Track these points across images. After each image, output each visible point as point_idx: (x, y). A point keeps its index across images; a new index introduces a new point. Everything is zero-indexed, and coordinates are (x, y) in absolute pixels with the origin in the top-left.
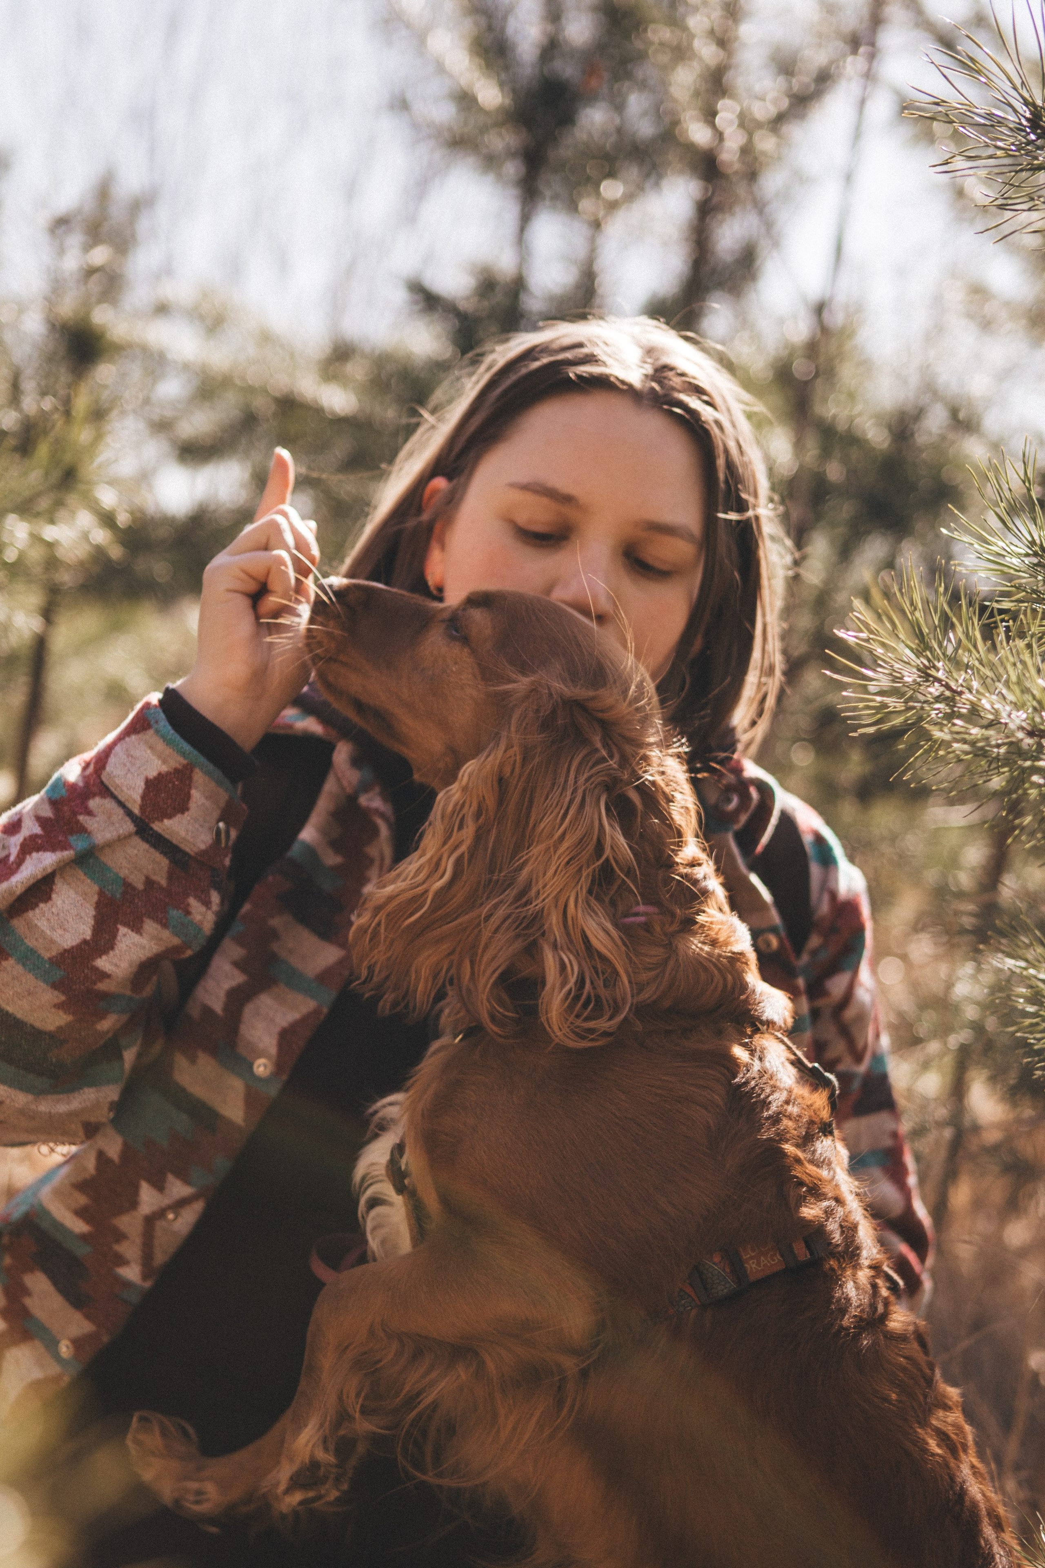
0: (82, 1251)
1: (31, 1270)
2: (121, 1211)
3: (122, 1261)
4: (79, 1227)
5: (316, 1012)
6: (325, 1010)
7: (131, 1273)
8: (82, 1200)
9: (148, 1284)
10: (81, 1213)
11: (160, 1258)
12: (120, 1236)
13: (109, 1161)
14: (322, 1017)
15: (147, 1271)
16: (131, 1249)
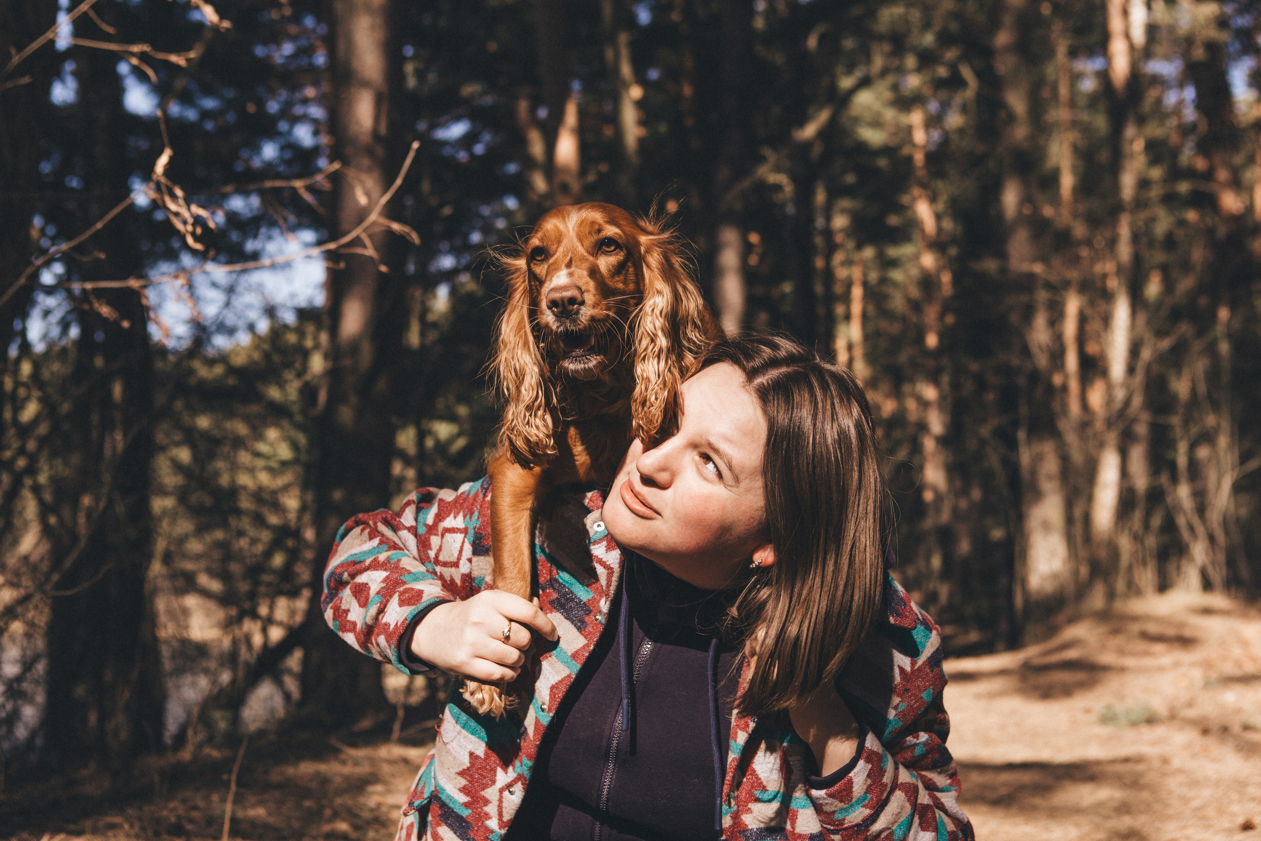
0: (465, 813)
1: (440, 825)
2: (485, 787)
3: (487, 816)
4: (463, 798)
5: (569, 676)
6: (574, 676)
7: (493, 824)
8: (463, 782)
9: (503, 832)
10: (464, 790)
11: (507, 817)
12: (487, 802)
13: (477, 757)
14: (572, 680)
15: (502, 825)
16: (491, 809)
